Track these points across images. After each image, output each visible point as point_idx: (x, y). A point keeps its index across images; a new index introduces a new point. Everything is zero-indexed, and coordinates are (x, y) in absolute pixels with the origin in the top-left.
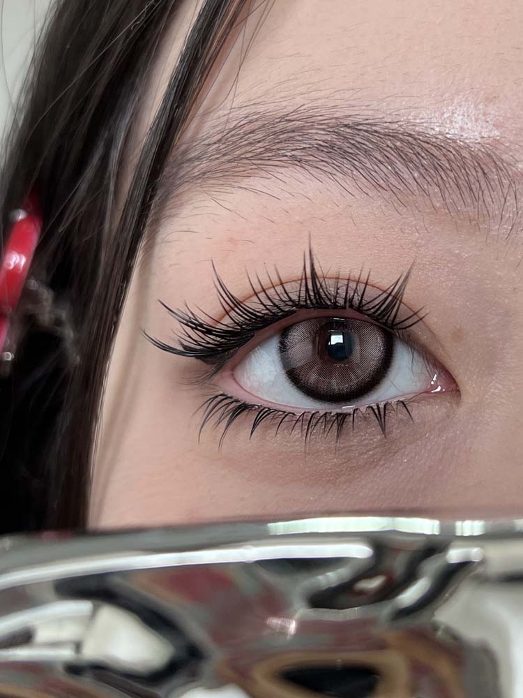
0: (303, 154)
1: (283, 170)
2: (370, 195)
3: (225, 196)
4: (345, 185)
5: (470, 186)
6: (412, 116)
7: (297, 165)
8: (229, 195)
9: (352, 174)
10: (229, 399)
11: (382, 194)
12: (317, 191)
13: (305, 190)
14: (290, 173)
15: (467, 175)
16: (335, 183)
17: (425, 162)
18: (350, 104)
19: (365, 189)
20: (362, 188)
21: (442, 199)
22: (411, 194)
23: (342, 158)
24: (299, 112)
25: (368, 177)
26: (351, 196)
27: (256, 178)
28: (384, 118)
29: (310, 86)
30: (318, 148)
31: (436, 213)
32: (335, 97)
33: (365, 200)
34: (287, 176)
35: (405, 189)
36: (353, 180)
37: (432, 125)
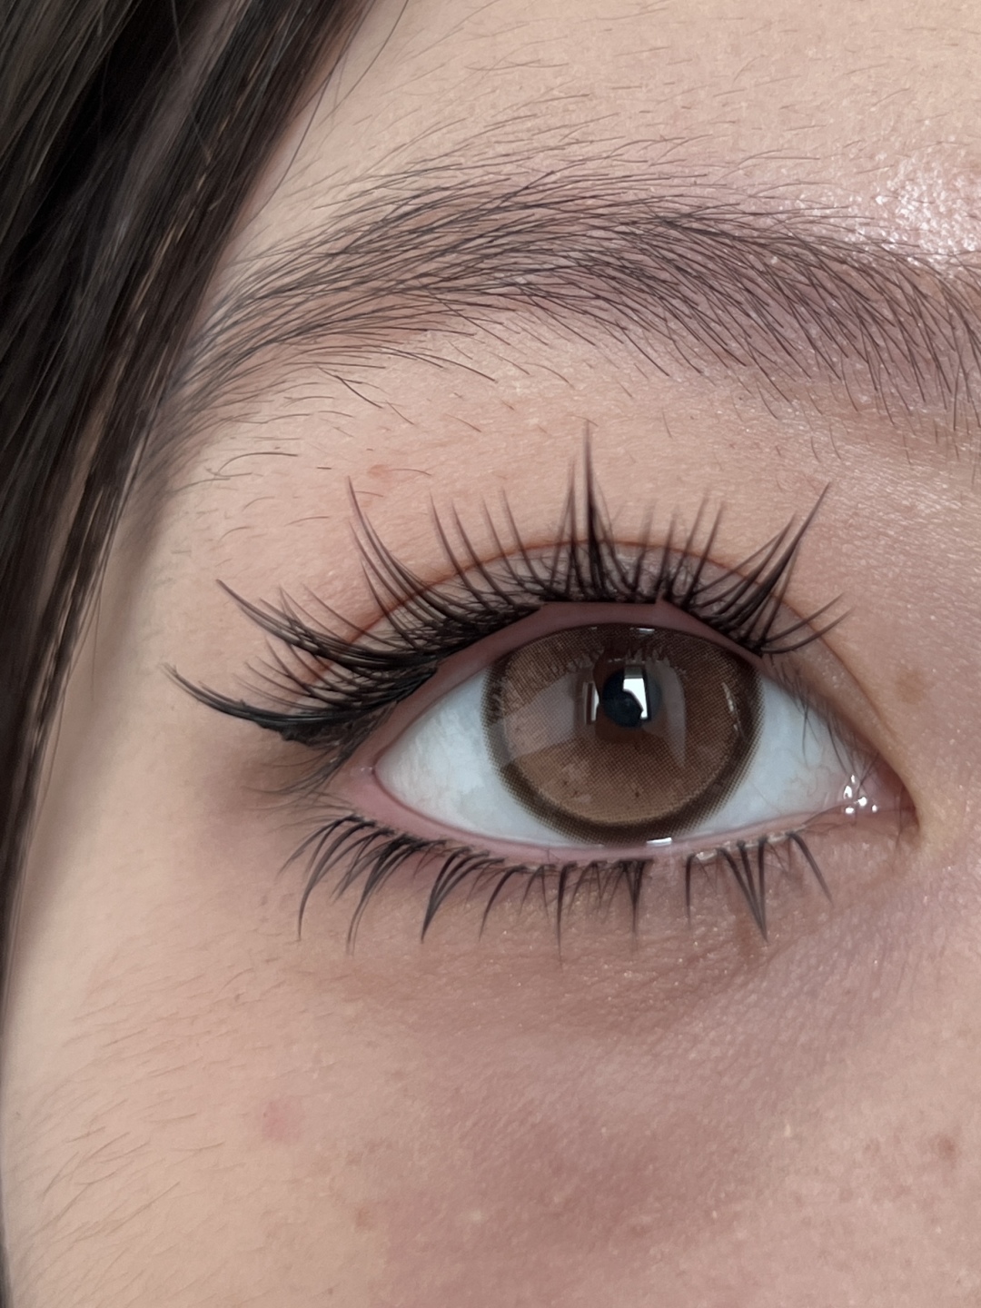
1: (503, 316)
2: (707, 374)
3: (364, 375)
4: (649, 350)
5: (936, 359)
6: (802, 201)
7: (537, 305)
8: (375, 371)
9: (667, 327)
10: (366, 828)
11: (734, 371)
12: (584, 364)
13: (555, 360)
14: (520, 324)
15: (929, 335)
16: (626, 346)
17: (835, 304)
18: (660, 173)
19: (694, 361)
20: (689, 357)
21: (872, 387)
22: (802, 373)
23: (643, 291)
24: (541, 188)
25: (702, 333)
26: (662, 375)
27: (439, 334)
28: (738, 204)
29: (566, 131)
30: (591, 266)
31: (860, 416)
32: (625, 157)
33: (695, 384)
34: (514, 327)
35: (787, 364)
36: (671, 342)
37: (850, 221)
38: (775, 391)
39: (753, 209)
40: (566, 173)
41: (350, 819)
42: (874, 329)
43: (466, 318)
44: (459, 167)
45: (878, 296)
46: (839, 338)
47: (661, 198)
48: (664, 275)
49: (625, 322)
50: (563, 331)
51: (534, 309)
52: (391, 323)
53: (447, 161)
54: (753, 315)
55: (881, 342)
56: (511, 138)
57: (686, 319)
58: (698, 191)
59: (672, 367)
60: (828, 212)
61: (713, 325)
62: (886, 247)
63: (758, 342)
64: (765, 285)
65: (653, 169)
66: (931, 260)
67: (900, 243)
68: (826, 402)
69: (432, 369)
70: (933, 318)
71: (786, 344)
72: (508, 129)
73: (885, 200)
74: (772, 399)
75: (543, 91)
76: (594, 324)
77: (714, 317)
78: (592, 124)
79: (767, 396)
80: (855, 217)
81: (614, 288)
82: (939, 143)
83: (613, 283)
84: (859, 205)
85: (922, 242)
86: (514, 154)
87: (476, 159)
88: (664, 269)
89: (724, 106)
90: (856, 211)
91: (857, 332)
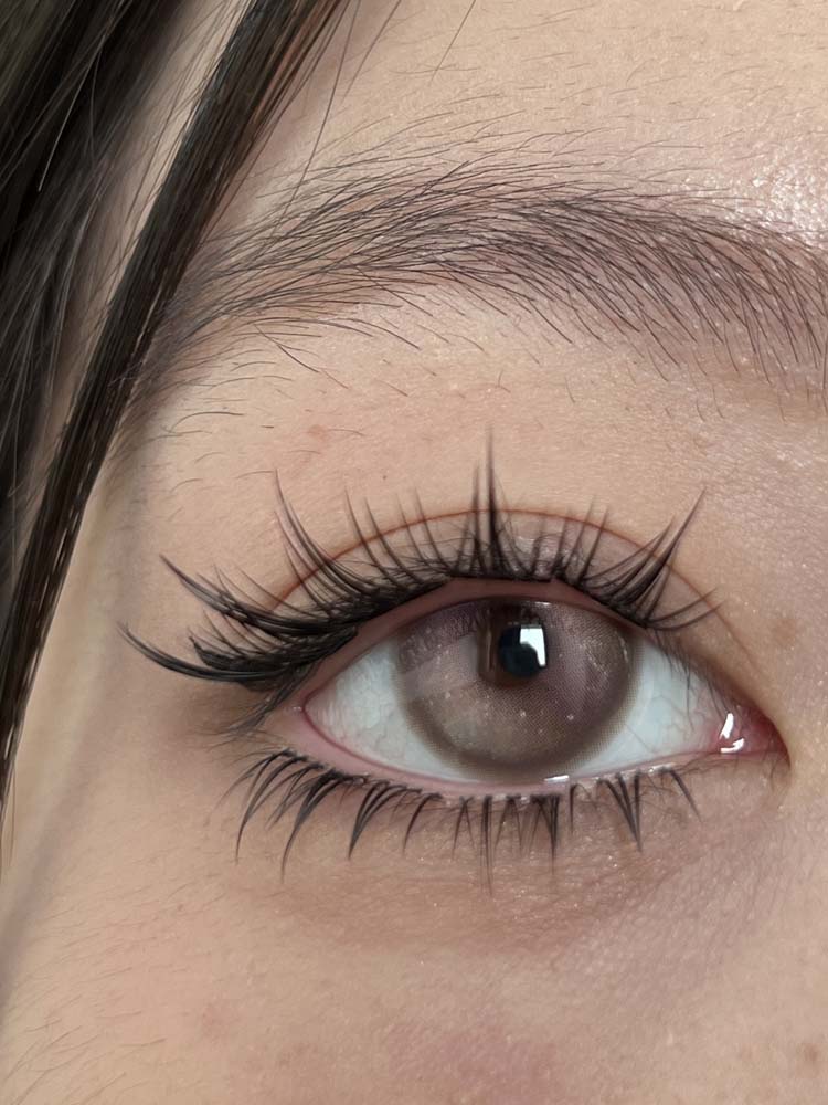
0: (468, 258)
1: (426, 290)
2: (605, 340)
3: (303, 342)
4: (553, 319)
5: (808, 324)
6: (689, 184)
7: (456, 280)
8: (312, 340)
9: (570, 297)
10: (299, 762)
11: (629, 339)
12: (497, 333)
13: (472, 329)
14: (441, 297)
15: (801, 301)
16: (534, 315)
17: (717, 275)
18: (563, 162)
19: (594, 329)
20: (589, 324)
21: (751, 349)
22: (689, 337)
23: (549, 266)
24: (458, 177)
25: (601, 303)
26: (566, 342)
27: (370, 306)
28: (631, 188)
29: (479, 126)
30: (501, 246)
31: (740, 376)
32: (531, 148)
33: (595, 349)
34: (435, 300)
35: (675, 329)
36: (572, 311)
37: (729, 203)
38: (665, 355)
39: (644, 192)
40: (480, 163)
41: (285, 754)
42: (752, 296)
43: (391, 291)
44: (385, 159)
45: (755, 267)
46: (721, 305)
47: (562, 185)
48: (566, 252)
49: (532, 294)
50: (478, 303)
51: (453, 283)
52: (327, 298)
53: (374, 154)
54: (645, 285)
55: (759, 309)
56: (432, 133)
57: (587, 290)
58: (597, 178)
59: (575, 335)
60: (711, 193)
61: (610, 295)
62: (763, 225)
63: (650, 309)
64: (655, 259)
65: (555, 159)
66: (803, 236)
67: (776, 222)
68: (710, 363)
69: (363, 339)
70: (804, 287)
71: (675, 312)
72: (429, 124)
73: (761, 183)
74: (662, 362)
75: (458, 91)
76: (506, 295)
77: (611, 288)
78: (502, 120)
79: (657, 359)
80: (735, 198)
81: (522, 263)
82: (810, 133)
83: (522, 259)
84: (738, 187)
85: (793, 219)
86: (434, 147)
87: (400, 152)
88: (565, 246)
89: (618, 103)
90: (736, 193)
91: (738, 301)
